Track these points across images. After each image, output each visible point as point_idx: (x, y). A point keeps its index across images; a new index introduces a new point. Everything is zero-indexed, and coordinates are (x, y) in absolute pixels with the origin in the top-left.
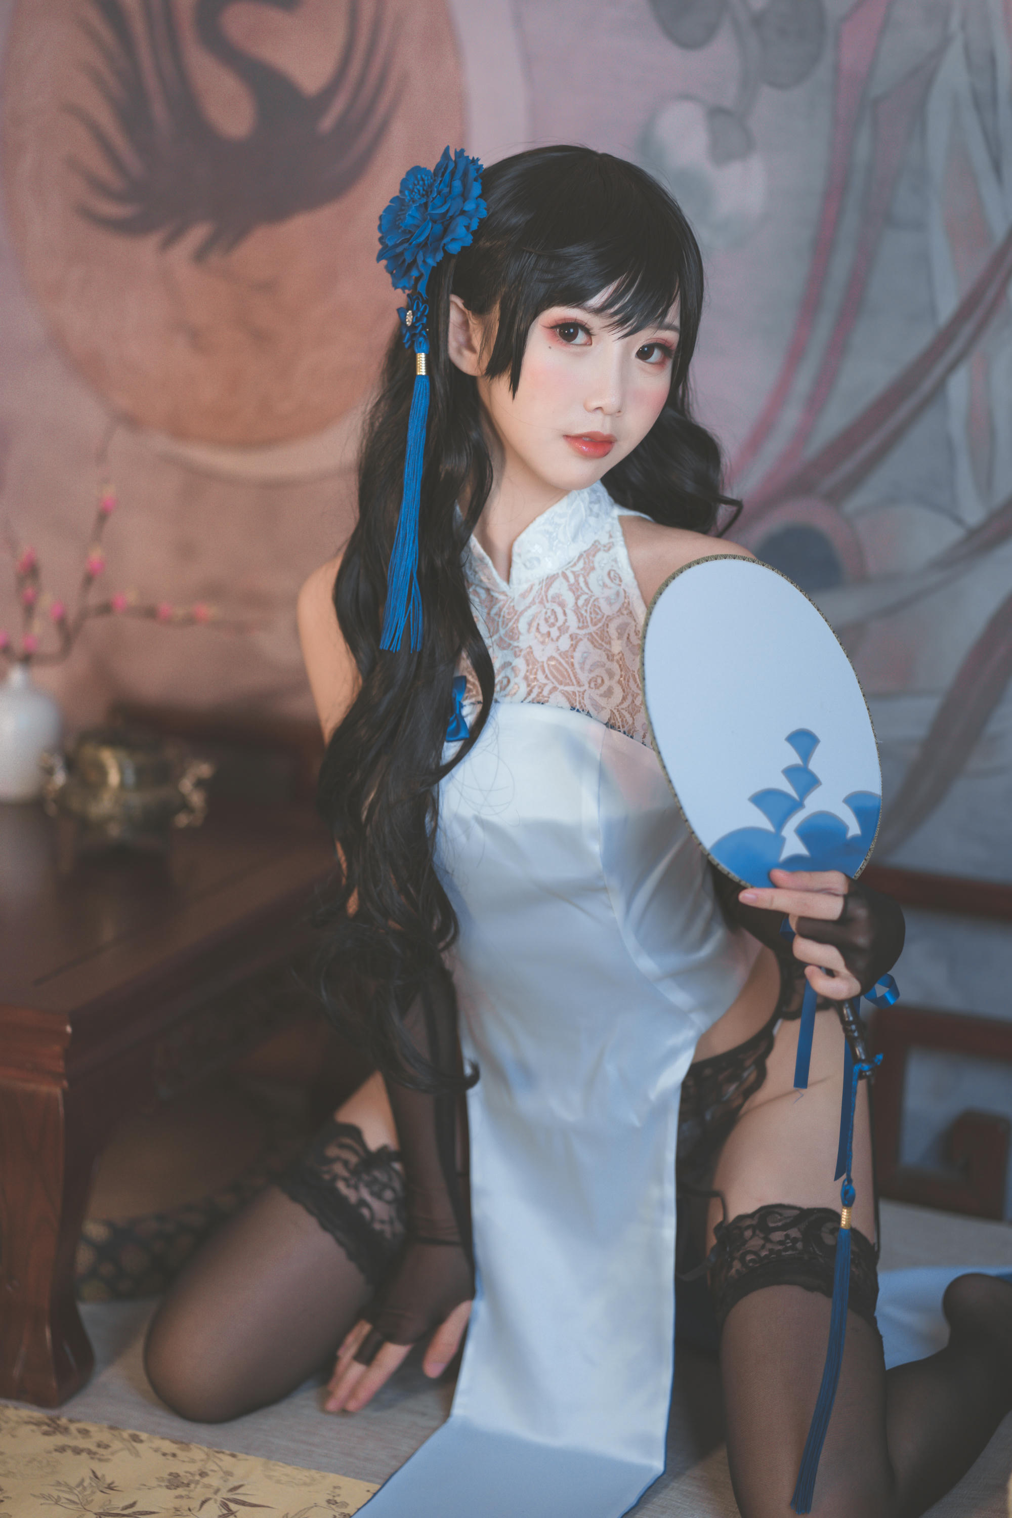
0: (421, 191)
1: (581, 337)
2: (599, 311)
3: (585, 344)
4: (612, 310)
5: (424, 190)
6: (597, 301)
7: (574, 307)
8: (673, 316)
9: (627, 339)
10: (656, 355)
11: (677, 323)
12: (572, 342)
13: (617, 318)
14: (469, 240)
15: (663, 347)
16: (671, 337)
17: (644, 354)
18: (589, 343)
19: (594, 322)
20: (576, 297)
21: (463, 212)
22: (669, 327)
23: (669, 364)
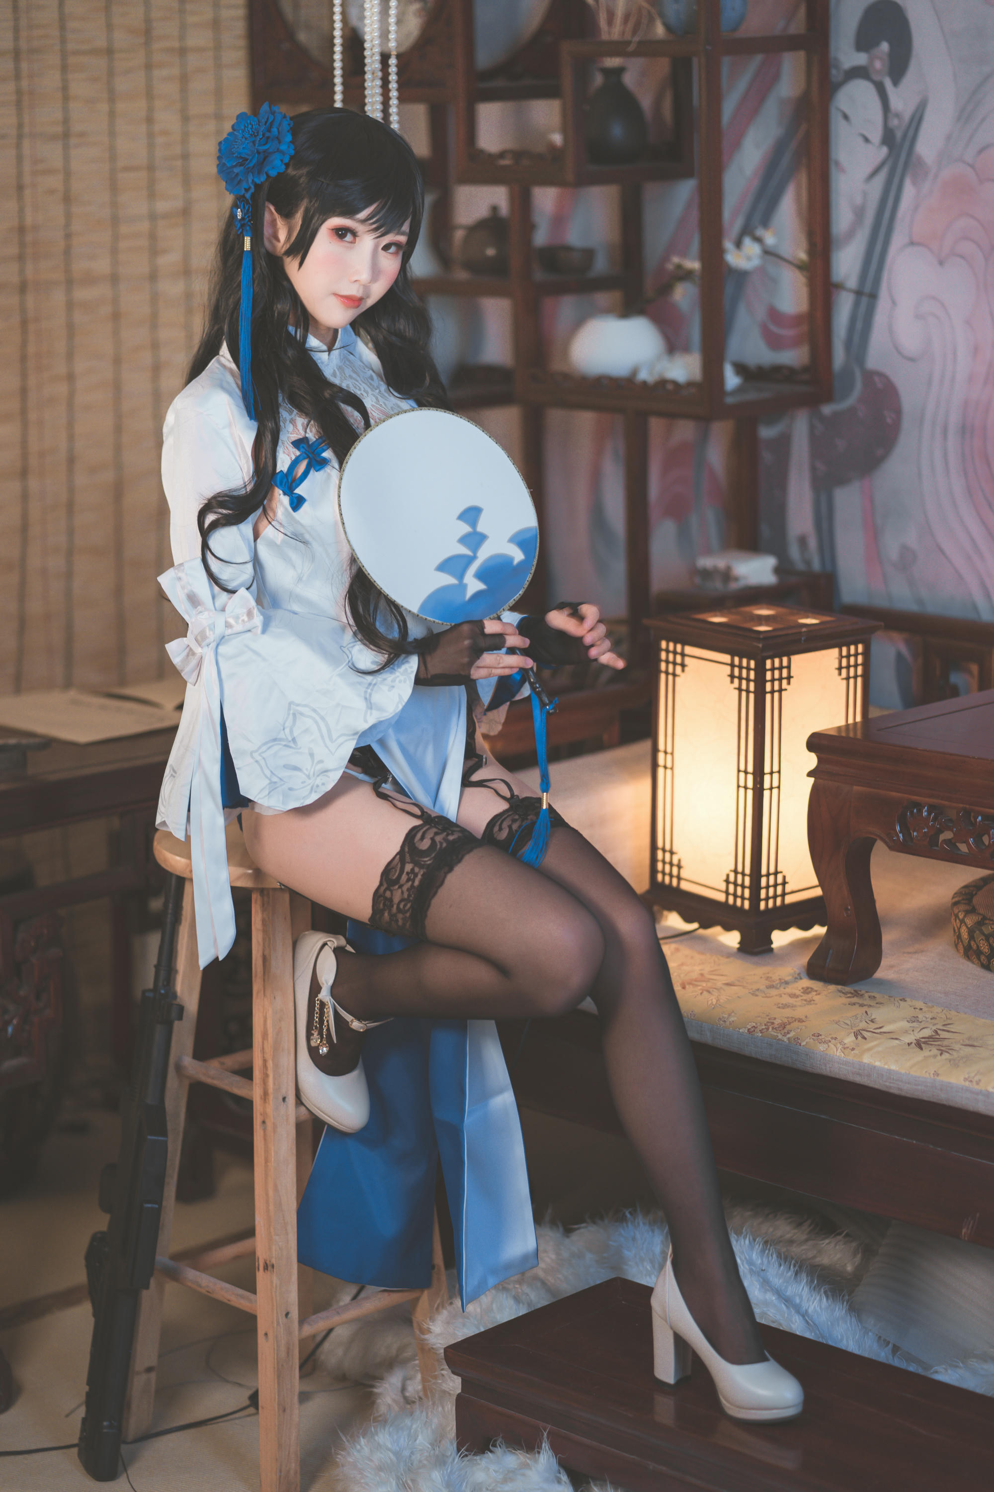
0: (251, 132)
1: (349, 237)
2: (363, 221)
3: (351, 242)
4: (372, 221)
5: (252, 131)
6: (362, 215)
7: (348, 218)
8: (406, 227)
9: (378, 239)
10: (393, 249)
11: (408, 231)
12: (344, 239)
13: (374, 226)
14: (282, 168)
15: (398, 245)
16: (403, 239)
17: (386, 248)
18: (353, 242)
19: (360, 228)
20: (350, 211)
21: (278, 150)
22: (403, 234)
23: (401, 254)
